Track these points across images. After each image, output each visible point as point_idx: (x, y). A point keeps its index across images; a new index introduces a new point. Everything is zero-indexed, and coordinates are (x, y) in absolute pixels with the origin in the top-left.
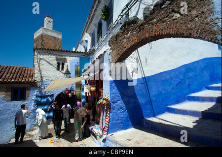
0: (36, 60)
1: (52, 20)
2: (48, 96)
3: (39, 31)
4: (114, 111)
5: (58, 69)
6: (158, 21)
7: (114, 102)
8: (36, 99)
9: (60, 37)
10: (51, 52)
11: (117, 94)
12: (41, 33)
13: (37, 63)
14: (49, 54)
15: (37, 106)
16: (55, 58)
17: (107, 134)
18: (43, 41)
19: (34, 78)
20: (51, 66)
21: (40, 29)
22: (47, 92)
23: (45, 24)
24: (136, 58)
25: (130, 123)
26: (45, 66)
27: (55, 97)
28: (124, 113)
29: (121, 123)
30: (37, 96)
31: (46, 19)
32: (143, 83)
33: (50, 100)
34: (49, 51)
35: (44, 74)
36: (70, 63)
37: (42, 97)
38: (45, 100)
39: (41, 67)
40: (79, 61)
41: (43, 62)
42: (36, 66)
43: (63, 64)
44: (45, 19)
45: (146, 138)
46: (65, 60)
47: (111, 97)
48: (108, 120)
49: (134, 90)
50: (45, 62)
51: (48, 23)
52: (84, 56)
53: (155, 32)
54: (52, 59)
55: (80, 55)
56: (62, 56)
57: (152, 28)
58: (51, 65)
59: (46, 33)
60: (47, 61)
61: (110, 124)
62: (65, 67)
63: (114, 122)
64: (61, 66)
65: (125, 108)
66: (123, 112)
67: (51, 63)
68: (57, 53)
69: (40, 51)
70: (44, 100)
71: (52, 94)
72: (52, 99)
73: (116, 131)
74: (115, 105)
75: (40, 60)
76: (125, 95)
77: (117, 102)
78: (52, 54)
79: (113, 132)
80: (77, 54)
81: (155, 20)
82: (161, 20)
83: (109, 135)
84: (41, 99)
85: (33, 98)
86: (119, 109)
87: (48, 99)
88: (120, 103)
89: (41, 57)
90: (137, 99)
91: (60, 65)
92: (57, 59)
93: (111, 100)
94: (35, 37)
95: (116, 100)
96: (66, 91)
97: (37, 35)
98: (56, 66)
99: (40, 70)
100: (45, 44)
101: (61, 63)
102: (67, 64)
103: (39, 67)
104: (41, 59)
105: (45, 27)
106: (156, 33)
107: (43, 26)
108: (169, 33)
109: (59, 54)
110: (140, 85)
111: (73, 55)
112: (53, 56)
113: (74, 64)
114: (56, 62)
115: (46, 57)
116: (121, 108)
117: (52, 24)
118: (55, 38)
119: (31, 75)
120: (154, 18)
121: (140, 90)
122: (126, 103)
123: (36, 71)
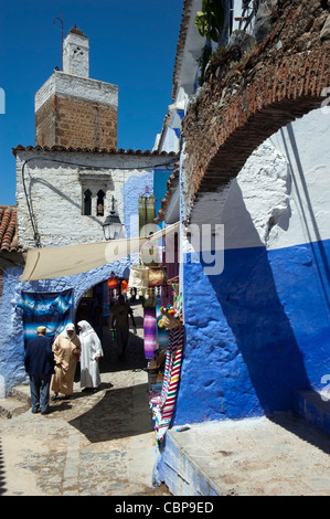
0: (20, 185)
1: (85, 43)
2: (56, 294)
3: (46, 84)
4: (196, 352)
5: (87, 211)
6: (285, 49)
7: (197, 325)
8: (21, 301)
9: (112, 99)
10: (65, 157)
11: (208, 298)
12: (54, 90)
13: (22, 194)
14: (57, 163)
15: (24, 324)
16: (76, 177)
17: (170, 426)
18: (59, 117)
19: (15, 238)
20: (65, 202)
21: (51, 80)
22: (53, 283)
23: (66, 58)
24: (284, 173)
25: (255, 400)
26: (45, 202)
27: (76, 299)
28: (232, 363)
29: (221, 394)
30: (23, 294)
31: (69, 41)
32: (309, 264)
33: (63, 307)
34: (58, 154)
35: (45, 225)
36: (123, 189)
37: (39, 296)
38: (48, 306)
39: (36, 205)
40: (151, 184)
41: (40, 189)
42: (22, 204)
43: (101, 195)
44: (66, 42)
45: (283, 457)
46: (107, 182)
47: (186, 307)
48: (175, 379)
49: (274, 287)
50: (47, 189)
51: (75, 54)
52: (167, 165)
53: (277, 88)
54: (67, 178)
55: (156, 161)
56: (97, 169)
57: (272, 75)
58: (65, 197)
59: (69, 91)
60: (51, 187)
61: (180, 395)
62: (107, 203)
63: (196, 387)
64: (94, 201)
65: (234, 346)
66: (229, 359)
67: (63, 191)
68: (82, 159)
69: (31, 155)
70: (44, 307)
71: (67, 288)
72: (67, 303)
73: (201, 420)
74: (198, 334)
75: (31, 184)
76: (237, 302)
77: (206, 325)
78: (67, 164)
79: (192, 422)
80: (147, 159)
81: (280, 45)
82: (293, 41)
83: (175, 428)
84: (36, 304)
85: (14, 301)
86: (212, 349)
87: (55, 305)
88: (219, 327)
89: (36, 173)
90: (286, 318)
91: (93, 198)
92: (82, 179)
93: (187, 317)
94: (37, 106)
95: (202, 316)
96: (111, 279)
97: (42, 98)
98: (80, 203)
99: (32, 215)
100: (66, 126)
101: (95, 191)
102: (113, 193)
103: (29, 205)
104: (34, 181)
105: (66, 70)
106: (279, 94)
107: (59, 68)
108: (310, 92)
109: (90, 163)
110: (299, 270)
111: (132, 164)
112: (69, 171)
113: (136, 194)
114: (79, 188)
115: (49, 174)
116: (222, 345)
117: (86, 57)
118: (96, 105)
119: (10, 229)
120: (277, 37)
121: (296, 288)
122: (240, 330)
123: (22, 219)
